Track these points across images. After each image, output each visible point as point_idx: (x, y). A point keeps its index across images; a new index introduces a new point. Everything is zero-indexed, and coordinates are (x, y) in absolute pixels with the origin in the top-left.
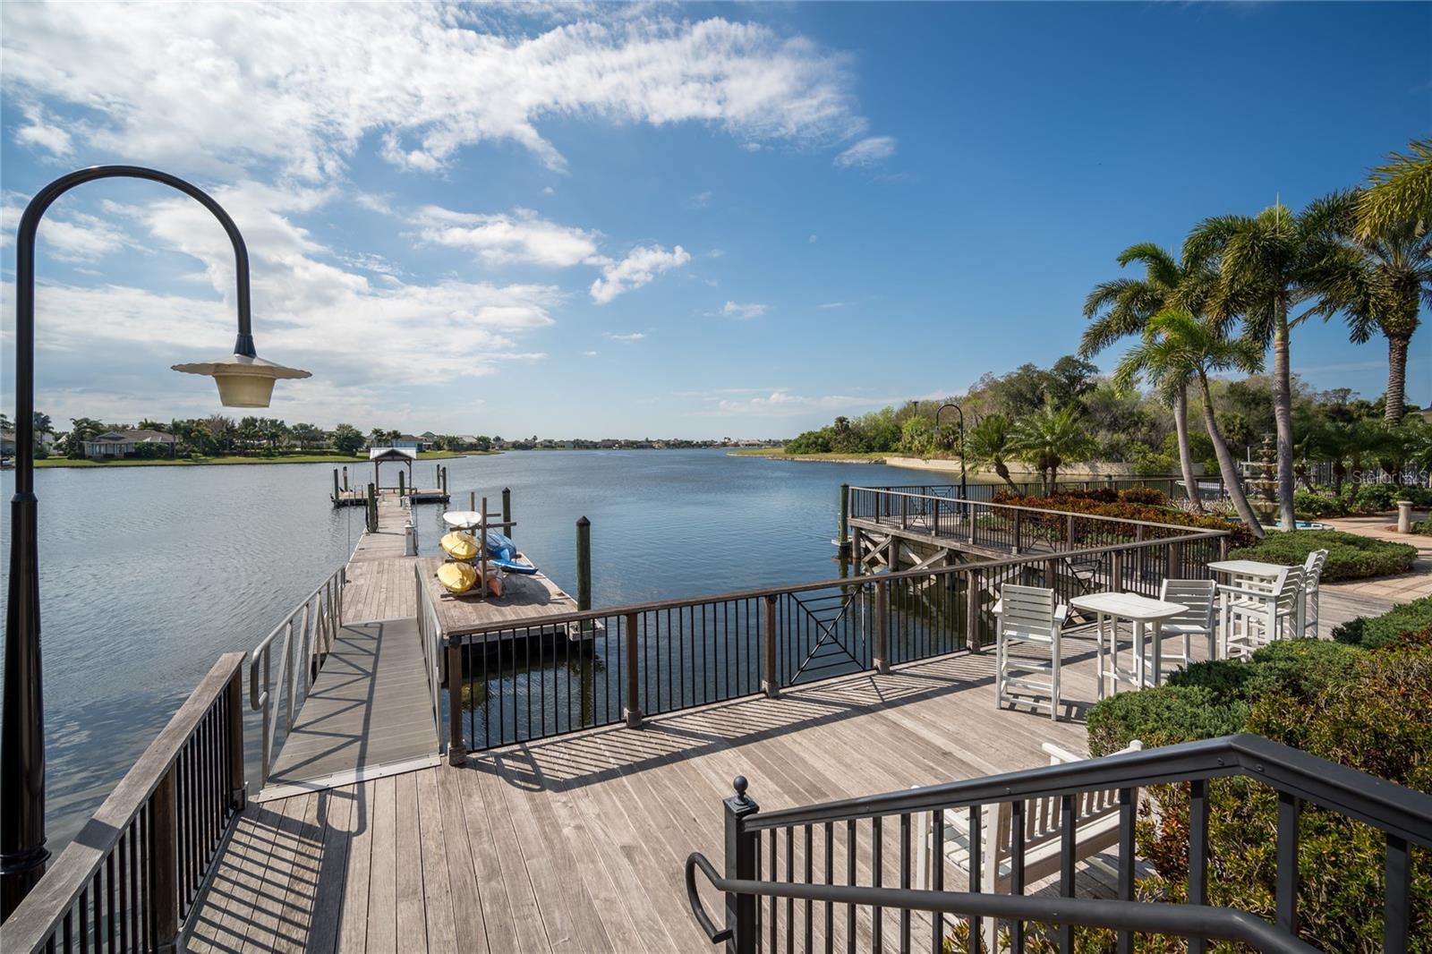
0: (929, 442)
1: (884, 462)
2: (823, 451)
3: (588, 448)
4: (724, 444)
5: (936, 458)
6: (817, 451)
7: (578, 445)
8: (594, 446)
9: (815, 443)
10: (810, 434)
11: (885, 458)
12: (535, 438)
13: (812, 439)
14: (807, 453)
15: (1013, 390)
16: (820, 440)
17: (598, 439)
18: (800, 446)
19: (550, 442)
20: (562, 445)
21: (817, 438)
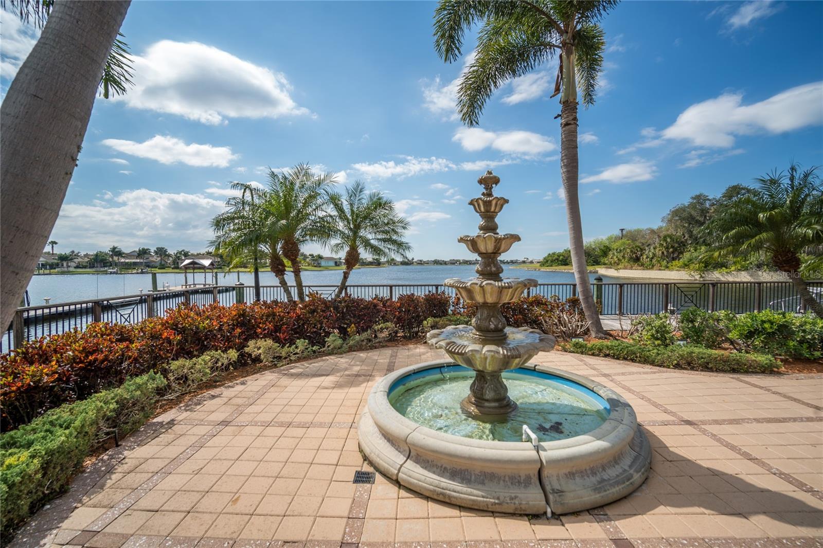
0: (623, 257)
1: (597, 272)
2: (562, 265)
3: (441, 264)
4: (524, 262)
5: (625, 268)
6: (559, 265)
7: (436, 262)
8: (445, 263)
9: (557, 259)
10: (554, 254)
11: (597, 269)
12: (413, 259)
13: (556, 257)
14: (551, 266)
15: (685, 215)
16: (561, 257)
17: (447, 259)
18: (547, 261)
19: (421, 261)
20: (427, 263)
21: (559, 256)
